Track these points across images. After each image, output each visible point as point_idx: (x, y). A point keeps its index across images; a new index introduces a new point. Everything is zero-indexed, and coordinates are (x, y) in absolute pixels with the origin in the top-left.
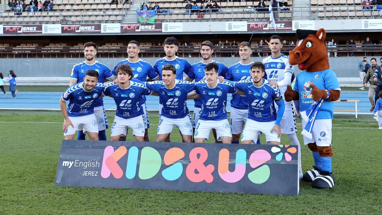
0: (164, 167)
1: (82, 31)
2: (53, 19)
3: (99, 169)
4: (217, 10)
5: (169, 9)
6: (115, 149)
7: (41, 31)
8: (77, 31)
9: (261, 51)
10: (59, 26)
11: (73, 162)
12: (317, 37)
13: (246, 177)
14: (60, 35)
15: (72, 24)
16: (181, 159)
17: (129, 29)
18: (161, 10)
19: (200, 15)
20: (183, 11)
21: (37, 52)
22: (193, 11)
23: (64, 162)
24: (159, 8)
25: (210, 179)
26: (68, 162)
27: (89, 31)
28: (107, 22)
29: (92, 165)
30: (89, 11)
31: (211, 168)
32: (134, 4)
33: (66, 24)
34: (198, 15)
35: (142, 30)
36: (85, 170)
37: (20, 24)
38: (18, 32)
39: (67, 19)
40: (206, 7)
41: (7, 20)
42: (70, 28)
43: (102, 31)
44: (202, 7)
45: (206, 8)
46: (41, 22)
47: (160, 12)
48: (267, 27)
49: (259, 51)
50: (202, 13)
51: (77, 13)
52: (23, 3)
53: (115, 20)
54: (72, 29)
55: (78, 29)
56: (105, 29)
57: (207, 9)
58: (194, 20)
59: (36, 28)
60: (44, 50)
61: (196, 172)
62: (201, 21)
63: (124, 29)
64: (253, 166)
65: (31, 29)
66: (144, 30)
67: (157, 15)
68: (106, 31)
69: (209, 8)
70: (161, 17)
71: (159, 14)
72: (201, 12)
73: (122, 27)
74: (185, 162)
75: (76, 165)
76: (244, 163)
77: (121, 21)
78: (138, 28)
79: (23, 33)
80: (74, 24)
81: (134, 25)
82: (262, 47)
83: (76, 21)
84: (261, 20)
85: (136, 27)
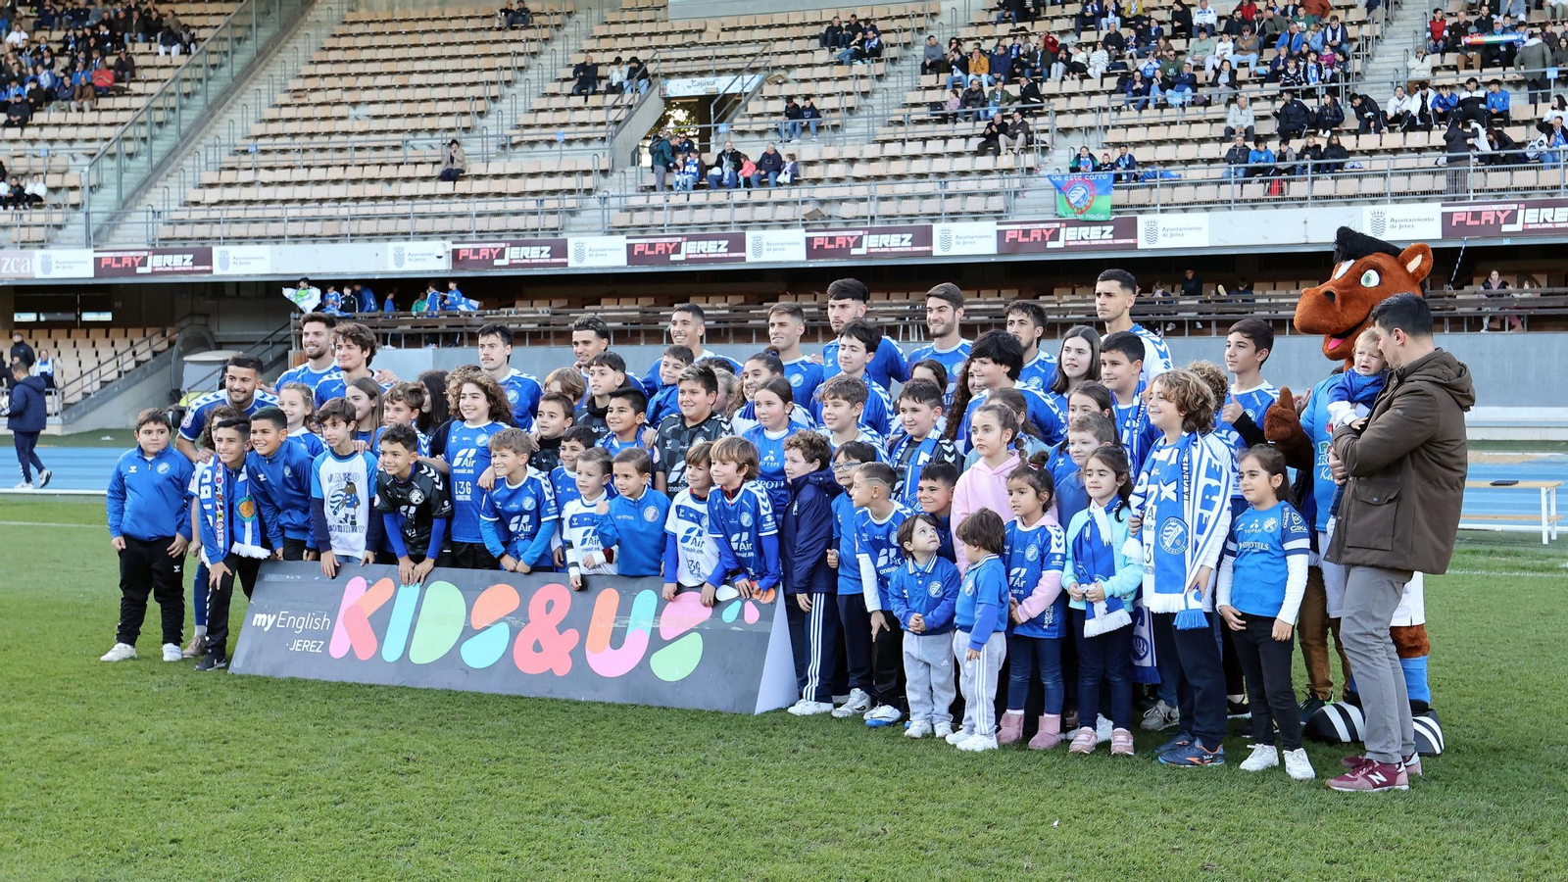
0: (468, 632)
1: (872, 250)
2: (784, 213)
3: (326, 636)
4: (1340, 166)
5: (1168, 168)
6: (369, 586)
7: (743, 254)
8: (854, 251)
9: (1496, 310)
10: (799, 235)
11: (275, 616)
12: (1403, 265)
13: (644, 664)
14: (801, 266)
15: (844, 227)
16: (509, 615)
17: (1027, 240)
18: (1137, 170)
19: (1276, 186)
20: (1218, 171)
21: (733, 325)
22: (1251, 172)
23: (257, 616)
24: (1132, 163)
25: (563, 667)
26: (264, 616)
27: (893, 250)
28: (954, 216)
29: (314, 624)
30: (905, 181)
31: (572, 636)
32: (1056, 152)
33: (823, 227)
34: (1268, 184)
35: (1070, 243)
36: (298, 637)
37: (682, 230)
38: (673, 257)
39: (826, 210)
40: (1300, 156)
41: (640, 218)
42: (832, 240)
43: (937, 250)
44: (1282, 157)
45: (1297, 159)
46: (745, 225)
47: (1136, 178)
48: (1515, 222)
49: (1488, 312)
50: (1285, 176)
51: (861, 190)
52: (697, 161)
53: (981, 209)
54: (840, 245)
55: (858, 243)
56: (946, 242)
57: (1301, 163)
58: (1254, 204)
59: (725, 243)
60: (754, 317)
61: (537, 647)
62: (1277, 206)
63: (1007, 241)
64: (666, 636)
65: (710, 248)
66: (1077, 243)
67: (1126, 188)
68: (948, 247)
69: (1307, 156)
70: (1139, 196)
71: (1133, 183)
72: (1279, 172)
73: (1001, 234)
74: (516, 623)
75: (282, 623)
76: (647, 626)
77: (1002, 212)
78: (1055, 236)
79: (688, 261)
80: (850, 226)
81: (1042, 226)
82: (1499, 295)
83: (857, 217)
84: (1499, 197)
85: (1047, 234)
